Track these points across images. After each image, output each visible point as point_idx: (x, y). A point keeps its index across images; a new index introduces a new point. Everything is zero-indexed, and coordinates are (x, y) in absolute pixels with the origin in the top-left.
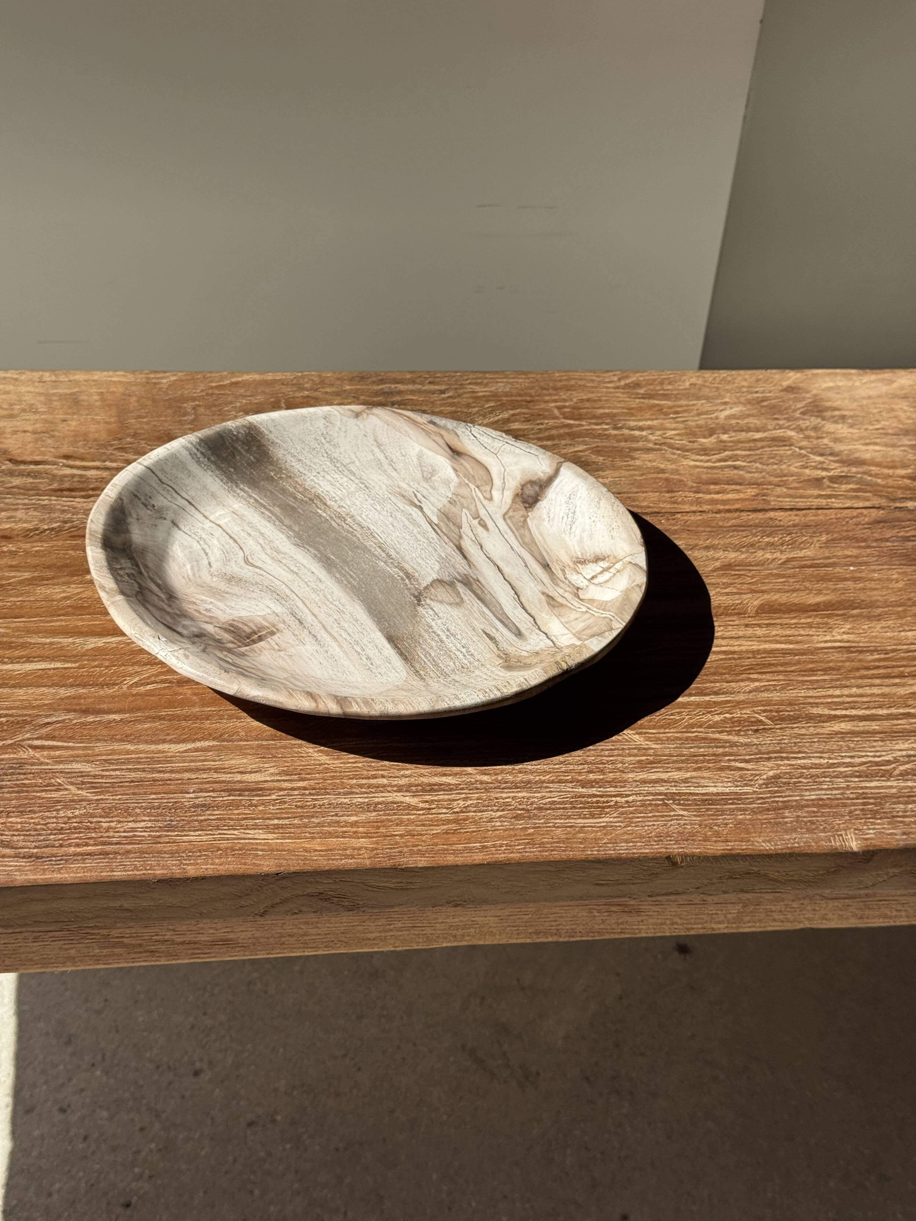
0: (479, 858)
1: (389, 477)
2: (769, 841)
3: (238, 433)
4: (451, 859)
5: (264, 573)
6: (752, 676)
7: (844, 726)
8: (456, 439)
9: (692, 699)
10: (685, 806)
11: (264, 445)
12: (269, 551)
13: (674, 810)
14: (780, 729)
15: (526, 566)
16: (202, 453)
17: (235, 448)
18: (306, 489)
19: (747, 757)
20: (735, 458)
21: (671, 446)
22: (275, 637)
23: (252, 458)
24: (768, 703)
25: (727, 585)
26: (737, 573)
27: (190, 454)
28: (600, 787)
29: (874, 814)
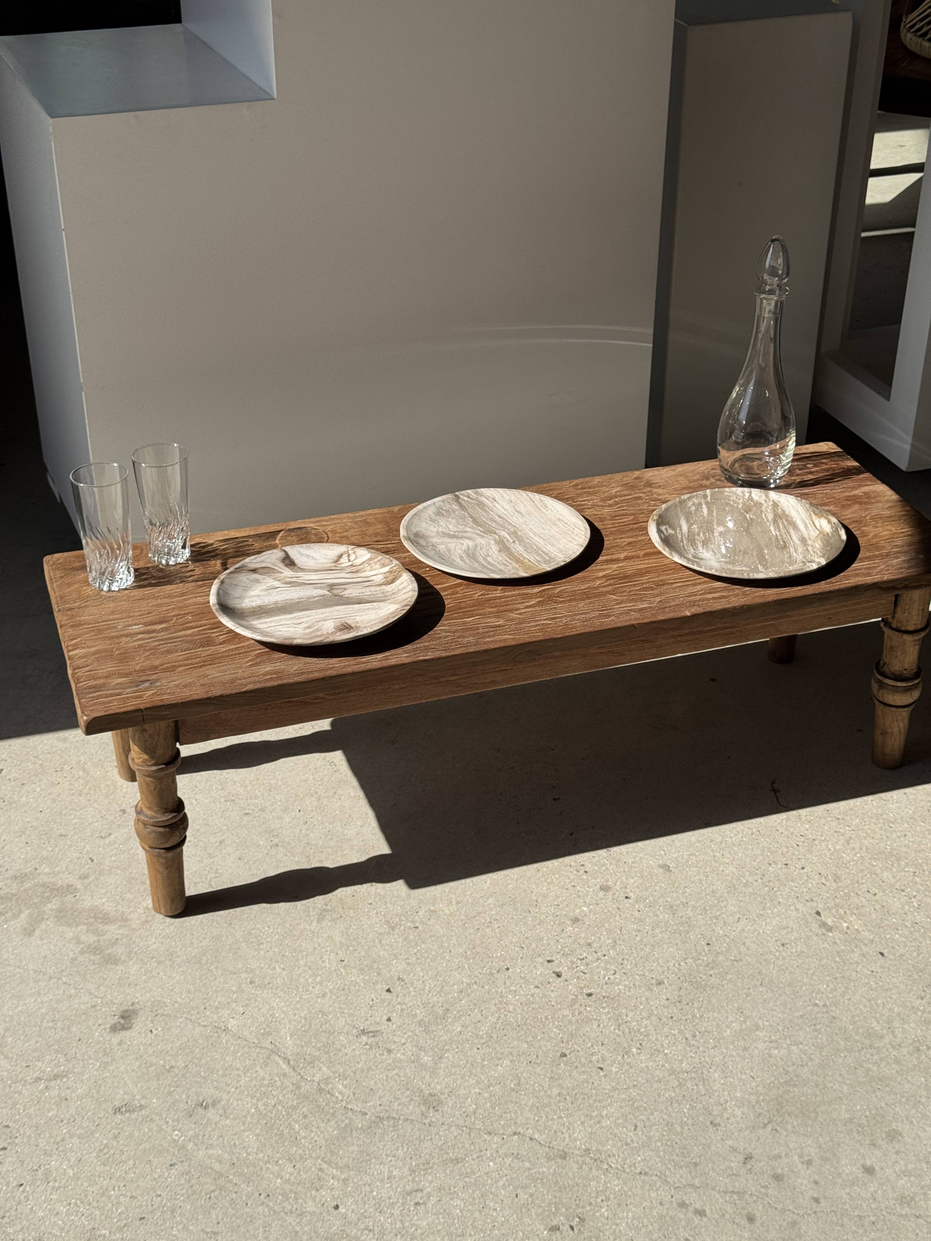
0: (576, 633)
2: (662, 617)
4: (567, 634)
7: (680, 584)
10: (635, 612)
13: (631, 613)
20: (622, 507)
21: (597, 506)
24: (654, 581)
25: (631, 549)
29: (693, 606)
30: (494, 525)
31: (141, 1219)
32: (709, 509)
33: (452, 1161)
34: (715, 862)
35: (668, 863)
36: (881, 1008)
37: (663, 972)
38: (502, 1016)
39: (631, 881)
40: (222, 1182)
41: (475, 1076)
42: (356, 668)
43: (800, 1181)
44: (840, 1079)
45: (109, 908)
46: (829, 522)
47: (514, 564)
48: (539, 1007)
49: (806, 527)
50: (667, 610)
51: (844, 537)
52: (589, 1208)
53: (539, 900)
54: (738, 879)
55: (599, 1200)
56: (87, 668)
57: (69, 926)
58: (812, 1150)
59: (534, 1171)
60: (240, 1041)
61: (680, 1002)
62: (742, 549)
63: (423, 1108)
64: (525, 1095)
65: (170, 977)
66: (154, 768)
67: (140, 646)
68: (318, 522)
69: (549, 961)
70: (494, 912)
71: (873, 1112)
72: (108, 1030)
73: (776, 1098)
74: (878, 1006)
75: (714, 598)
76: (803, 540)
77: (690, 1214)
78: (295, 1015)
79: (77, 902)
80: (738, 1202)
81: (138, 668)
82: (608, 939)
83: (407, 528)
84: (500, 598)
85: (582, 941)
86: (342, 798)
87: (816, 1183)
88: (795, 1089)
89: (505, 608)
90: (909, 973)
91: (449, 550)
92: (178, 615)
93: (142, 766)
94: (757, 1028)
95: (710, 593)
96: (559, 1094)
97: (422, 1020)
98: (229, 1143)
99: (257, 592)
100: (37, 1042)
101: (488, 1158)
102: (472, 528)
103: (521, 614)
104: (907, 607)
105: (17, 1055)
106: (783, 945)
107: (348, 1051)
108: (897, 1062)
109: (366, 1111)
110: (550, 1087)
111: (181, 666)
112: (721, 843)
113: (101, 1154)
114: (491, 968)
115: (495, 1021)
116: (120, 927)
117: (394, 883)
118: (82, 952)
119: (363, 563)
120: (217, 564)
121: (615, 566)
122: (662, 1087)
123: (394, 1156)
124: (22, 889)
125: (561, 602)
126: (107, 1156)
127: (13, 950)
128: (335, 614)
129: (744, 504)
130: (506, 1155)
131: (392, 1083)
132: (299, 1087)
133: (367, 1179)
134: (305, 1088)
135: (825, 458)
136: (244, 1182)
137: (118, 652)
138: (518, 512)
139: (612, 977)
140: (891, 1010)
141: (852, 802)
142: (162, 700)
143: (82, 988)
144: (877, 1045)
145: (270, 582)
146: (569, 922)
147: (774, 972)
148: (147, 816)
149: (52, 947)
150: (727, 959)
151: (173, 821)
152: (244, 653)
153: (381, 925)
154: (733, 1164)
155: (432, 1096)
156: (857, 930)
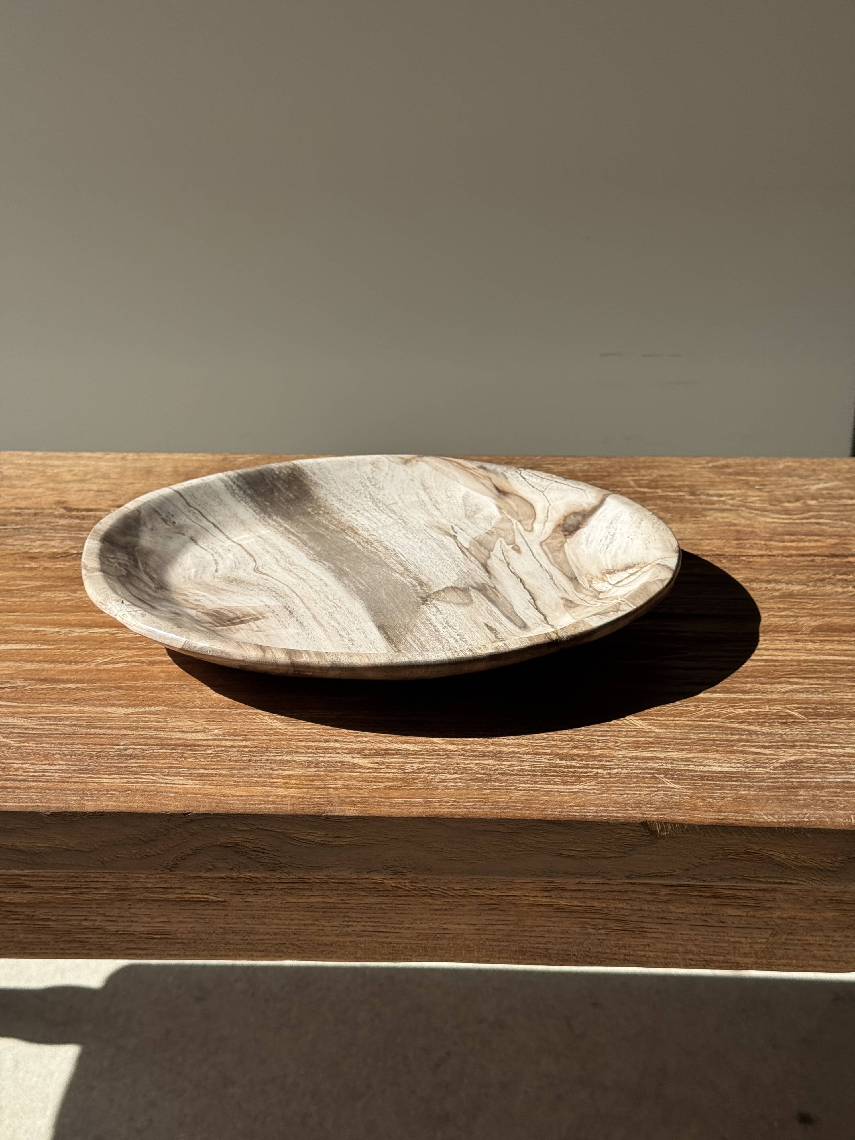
1: (431, 515)
2: (773, 814)
3: (280, 472)
4: (385, 811)
5: (270, 579)
6: (791, 680)
8: (504, 481)
9: (716, 695)
11: (306, 485)
12: (282, 563)
13: (664, 783)
14: (814, 723)
15: (552, 579)
16: (238, 486)
17: (275, 486)
18: (340, 522)
19: (767, 744)
20: (820, 517)
21: (750, 508)
22: (258, 622)
23: (291, 495)
24: (806, 701)
25: (784, 610)
26: (798, 600)
27: (226, 486)
28: (582, 760)
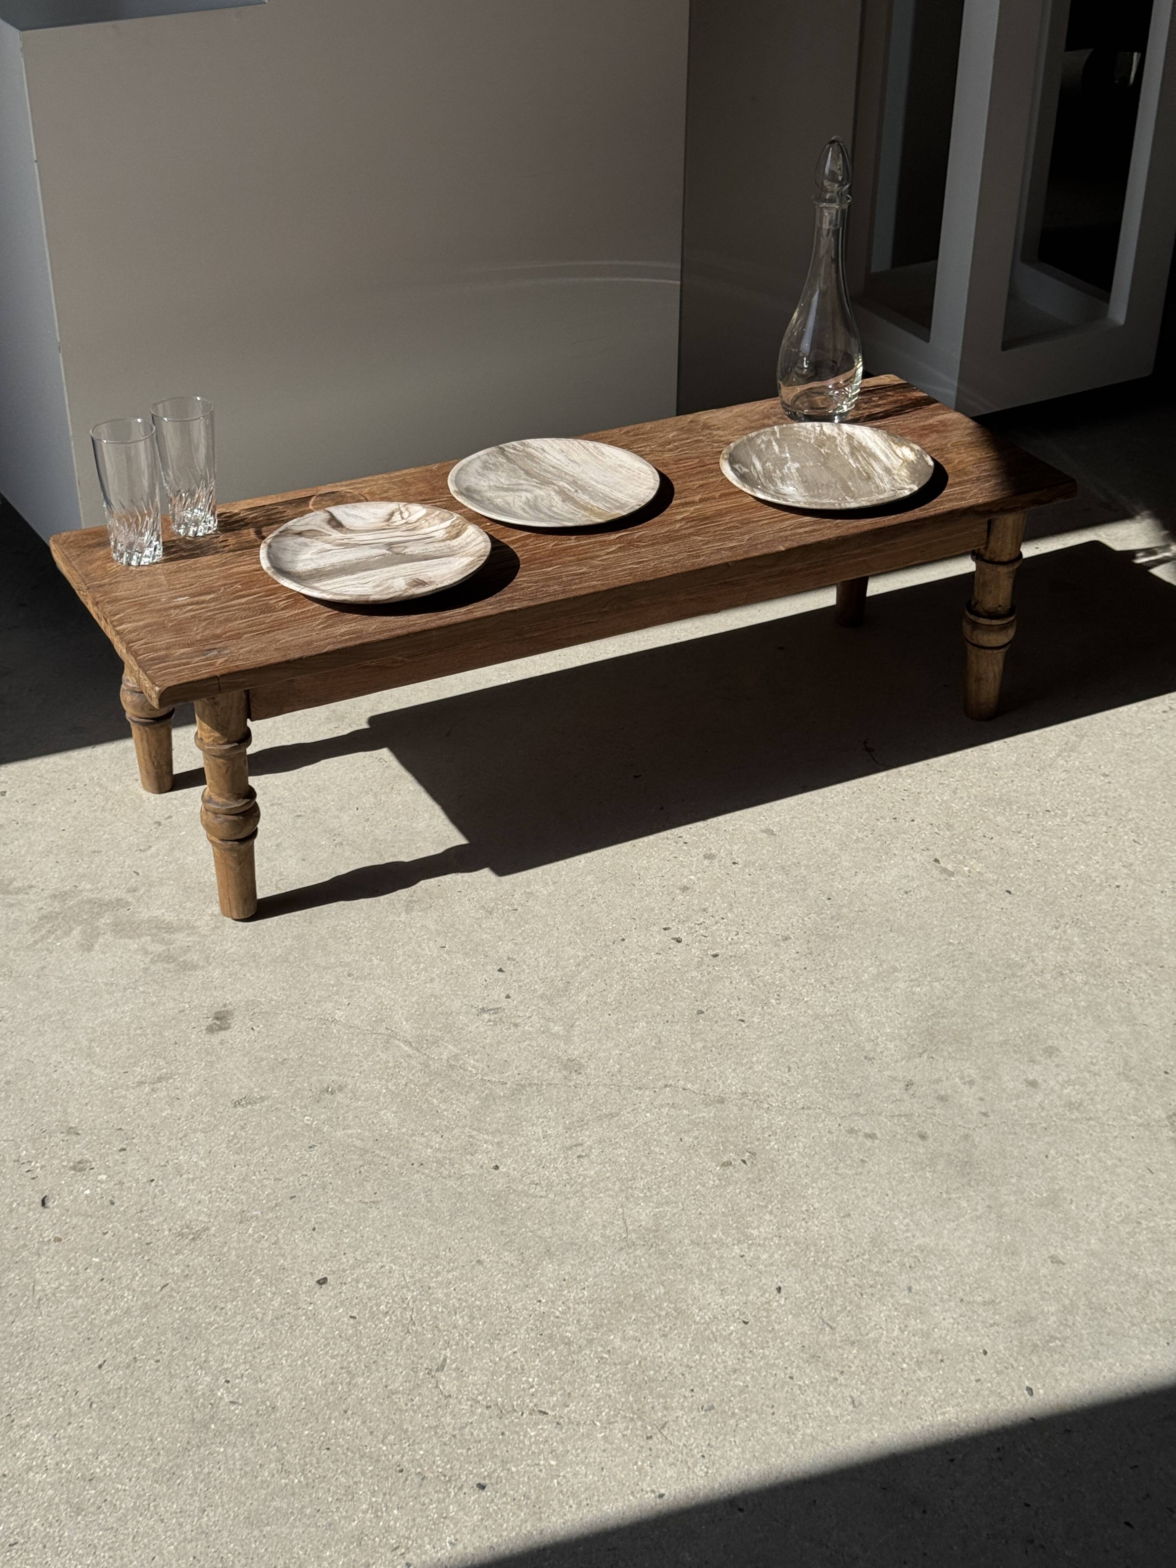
10: (725, 551)
20: (684, 450)
21: (656, 451)
29: (786, 540)
30: (549, 476)
31: (292, 1198)
32: (780, 447)
33: (606, 1116)
34: (820, 822)
35: (771, 827)
36: (1017, 941)
37: (788, 929)
38: (628, 983)
39: (736, 847)
40: (368, 1157)
41: (613, 1039)
42: (440, 623)
43: (965, 1099)
44: (988, 1007)
45: (170, 917)
46: (912, 449)
47: (583, 512)
48: (665, 972)
49: (887, 456)
50: (759, 546)
51: (931, 463)
52: (757, 1143)
53: (642, 873)
54: (848, 836)
55: (766, 1135)
56: (142, 642)
57: (130, 938)
58: (972, 1071)
59: (694, 1117)
60: (352, 1030)
61: (811, 953)
62: (824, 483)
63: (565, 1073)
64: (668, 1051)
65: (258, 977)
66: (227, 747)
67: (193, 617)
68: (350, 485)
69: (665, 929)
70: (595, 889)
71: (1027, 1033)
72: (204, 1032)
73: (927, 1030)
74: (1014, 939)
75: (806, 532)
76: (888, 470)
77: (861, 1139)
78: (406, 1001)
79: (133, 914)
80: (906, 1123)
81: (198, 637)
82: (723, 903)
83: (457, 483)
84: (577, 546)
85: (696, 908)
86: (402, 792)
87: (981, 1099)
88: (945, 1020)
89: (584, 556)
90: (1039, 907)
91: (508, 504)
92: (225, 585)
93: (212, 745)
94: (895, 970)
95: (800, 528)
96: (704, 1047)
97: (543, 994)
98: (367, 1122)
99: (308, 556)
100: (129, 1050)
101: (643, 1110)
102: (527, 480)
103: (604, 560)
104: (1000, 535)
105: (111, 1063)
106: (906, 893)
107: (472, 1028)
108: (1043, 986)
109: (505, 1081)
110: (693, 1042)
111: (246, 633)
112: (823, 804)
113: (231, 1145)
114: (605, 941)
115: (621, 988)
116: (189, 935)
117: (481, 871)
118: (153, 962)
119: (419, 519)
120: (250, 534)
121: (692, 509)
122: (809, 1031)
123: (545, 1117)
124: (66, 907)
125: (644, 547)
126: (239, 1145)
127: (74, 966)
128: (403, 571)
129: (816, 438)
130: (662, 1106)
131: (526, 1054)
132: (428, 1066)
133: (521, 1140)
134: (434, 1066)
135: (890, 391)
136: (393, 1155)
137: (170, 624)
138: (572, 461)
139: (735, 938)
140: (1027, 941)
141: (951, 756)
142: (237, 666)
143: (164, 995)
144: (1019, 974)
145: (318, 545)
146: (678, 891)
147: (902, 918)
148: (218, 804)
149: (117, 959)
150: (851, 910)
151: (247, 808)
152: (312, 616)
153: (477, 911)
154: (895, 1091)
155: (572, 1061)
156: (979, 872)
